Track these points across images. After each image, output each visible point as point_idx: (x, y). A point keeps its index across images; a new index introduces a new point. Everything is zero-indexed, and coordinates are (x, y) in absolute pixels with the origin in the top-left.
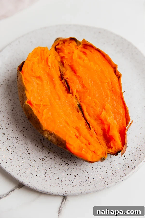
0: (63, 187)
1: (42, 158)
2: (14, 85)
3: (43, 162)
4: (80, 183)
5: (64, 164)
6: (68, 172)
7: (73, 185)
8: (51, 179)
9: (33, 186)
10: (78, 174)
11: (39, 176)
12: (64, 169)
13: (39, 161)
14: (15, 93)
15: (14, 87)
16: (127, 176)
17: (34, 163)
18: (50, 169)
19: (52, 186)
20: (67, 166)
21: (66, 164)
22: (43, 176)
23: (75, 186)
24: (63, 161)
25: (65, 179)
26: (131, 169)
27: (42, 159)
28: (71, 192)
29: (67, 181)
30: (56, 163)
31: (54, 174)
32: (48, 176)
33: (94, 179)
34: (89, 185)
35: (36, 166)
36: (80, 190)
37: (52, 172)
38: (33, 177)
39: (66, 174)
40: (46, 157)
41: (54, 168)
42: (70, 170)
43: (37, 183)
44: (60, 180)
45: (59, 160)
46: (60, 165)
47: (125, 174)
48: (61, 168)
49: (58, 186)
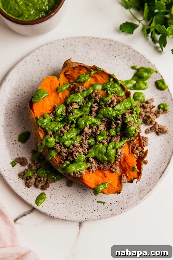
0: (83, 214)
1: (61, 186)
2: (26, 112)
3: (62, 189)
4: (98, 208)
5: (82, 191)
6: (87, 198)
7: (92, 210)
8: (71, 206)
10: (96, 199)
11: (59, 204)
12: (83, 196)
13: (58, 189)
14: (28, 121)
15: (26, 113)
16: (142, 200)
17: (53, 191)
18: (70, 196)
19: (72, 214)
20: (85, 192)
21: (84, 190)
22: (63, 204)
23: (94, 212)
24: (81, 188)
25: (84, 204)
26: (145, 193)
27: (61, 187)
28: (91, 218)
29: (86, 207)
30: (75, 190)
31: (73, 201)
32: (68, 203)
33: (111, 203)
34: (107, 210)
35: (56, 194)
36: (99, 216)
37: (71, 199)
38: (54, 205)
39: (85, 200)
40: (64, 185)
41: (73, 195)
42: (88, 196)
43: (58, 212)
44: (80, 207)
45: (77, 186)
46: (79, 191)
47: (140, 198)
48: (79, 194)
49: (78, 213)
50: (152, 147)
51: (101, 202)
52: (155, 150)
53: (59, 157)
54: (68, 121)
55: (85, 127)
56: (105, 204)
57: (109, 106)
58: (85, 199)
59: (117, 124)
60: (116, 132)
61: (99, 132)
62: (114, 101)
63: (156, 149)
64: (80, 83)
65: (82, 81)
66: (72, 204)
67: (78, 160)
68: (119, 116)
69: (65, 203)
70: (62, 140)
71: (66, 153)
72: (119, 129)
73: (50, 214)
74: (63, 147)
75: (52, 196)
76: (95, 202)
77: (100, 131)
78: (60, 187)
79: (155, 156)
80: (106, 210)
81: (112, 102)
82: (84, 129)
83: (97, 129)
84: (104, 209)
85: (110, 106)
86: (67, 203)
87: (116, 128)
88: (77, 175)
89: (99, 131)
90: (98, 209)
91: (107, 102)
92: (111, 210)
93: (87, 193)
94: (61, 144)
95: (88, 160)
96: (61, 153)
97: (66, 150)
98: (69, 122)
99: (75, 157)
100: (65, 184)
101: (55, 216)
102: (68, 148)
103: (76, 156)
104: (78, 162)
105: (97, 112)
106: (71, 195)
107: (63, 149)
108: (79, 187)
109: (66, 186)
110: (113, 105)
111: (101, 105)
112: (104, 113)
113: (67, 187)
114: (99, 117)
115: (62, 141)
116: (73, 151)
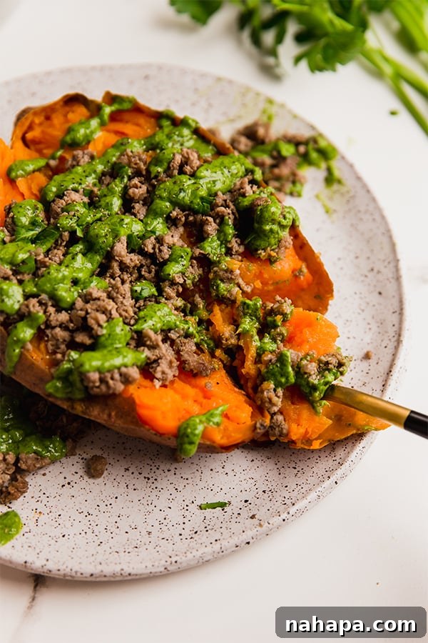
0: (158, 548)
1: (67, 481)
3: (73, 492)
4: (208, 523)
5: (140, 483)
6: (162, 503)
7: (187, 533)
8: (112, 535)
9: (62, 568)
10: (193, 499)
11: (72, 535)
12: (146, 498)
13: (60, 492)
16: (346, 464)
17: (44, 502)
18: (103, 508)
19: (122, 554)
20: (154, 486)
21: (148, 479)
22: (83, 533)
23: (194, 536)
24: (136, 473)
25: (156, 524)
27: (69, 483)
28: (188, 554)
29: (165, 529)
30: (115, 484)
31: (118, 519)
32: (101, 528)
33: (246, 501)
34: (238, 520)
35: (53, 509)
36: (214, 542)
37: (109, 514)
38: (53, 541)
39: (157, 510)
40: (78, 475)
41: (113, 501)
42: (164, 495)
43: (72, 556)
44: (144, 532)
45: (122, 472)
46: (131, 487)
47: (338, 461)
48: (134, 496)
49: (142, 549)
50: (336, 317)
51: (213, 506)
52: (348, 323)
53: (42, 346)
54: (57, 235)
55: (114, 243)
56: (226, 509)
57: (179, 174)
58: (158, 508)
59: (221, 220)
60: (224, 241)
61: (166, 253)
62: (191, 158)
63: (349, 319)
64: (74, 145)
65: (81, 138)
66: (114, 529)
67: (107, 336)
68: (216, 195)
69: (89, 532)
70: (45, 285)
71: (63, 326)
72: (230, 231)
73: (45, 562)
74: (51, 310)
75: (43, 519)
76: (193, 508)
77: (170, 247)
78: (63, 486)
79: (352, 339)
80: (234, 520)
81: (186, 161)
82: (112, 248)
83: (157, 245)
84: (226, 520)
85: (181, 172)
86: (96, 529)
87: (220, 231)
88: (111, 382)
89: (165, 249)
90: (206, 525)
91: (171, 161)
92: (253, 517)
93: (159, 487)
94: (44, 296)
95: (139, 340)
96: (48, 332)
97: (64, 316)
98: (61, 236)
99: (95, 327)
100: (81, 472)
101: (64, 567)
102: (71, 307)
103: (100, 326)
104: (110, 341)
105: (148, 201)
106: (106, 503)
107: (53, 315)
108: (129, 473)
109: (86, 478)
110: (192, 168)
111: (156, 177)
112: (169, 193)
113: (91, 481)
114: (158, 210)
115: (48, 287)
116: (87, 313)
